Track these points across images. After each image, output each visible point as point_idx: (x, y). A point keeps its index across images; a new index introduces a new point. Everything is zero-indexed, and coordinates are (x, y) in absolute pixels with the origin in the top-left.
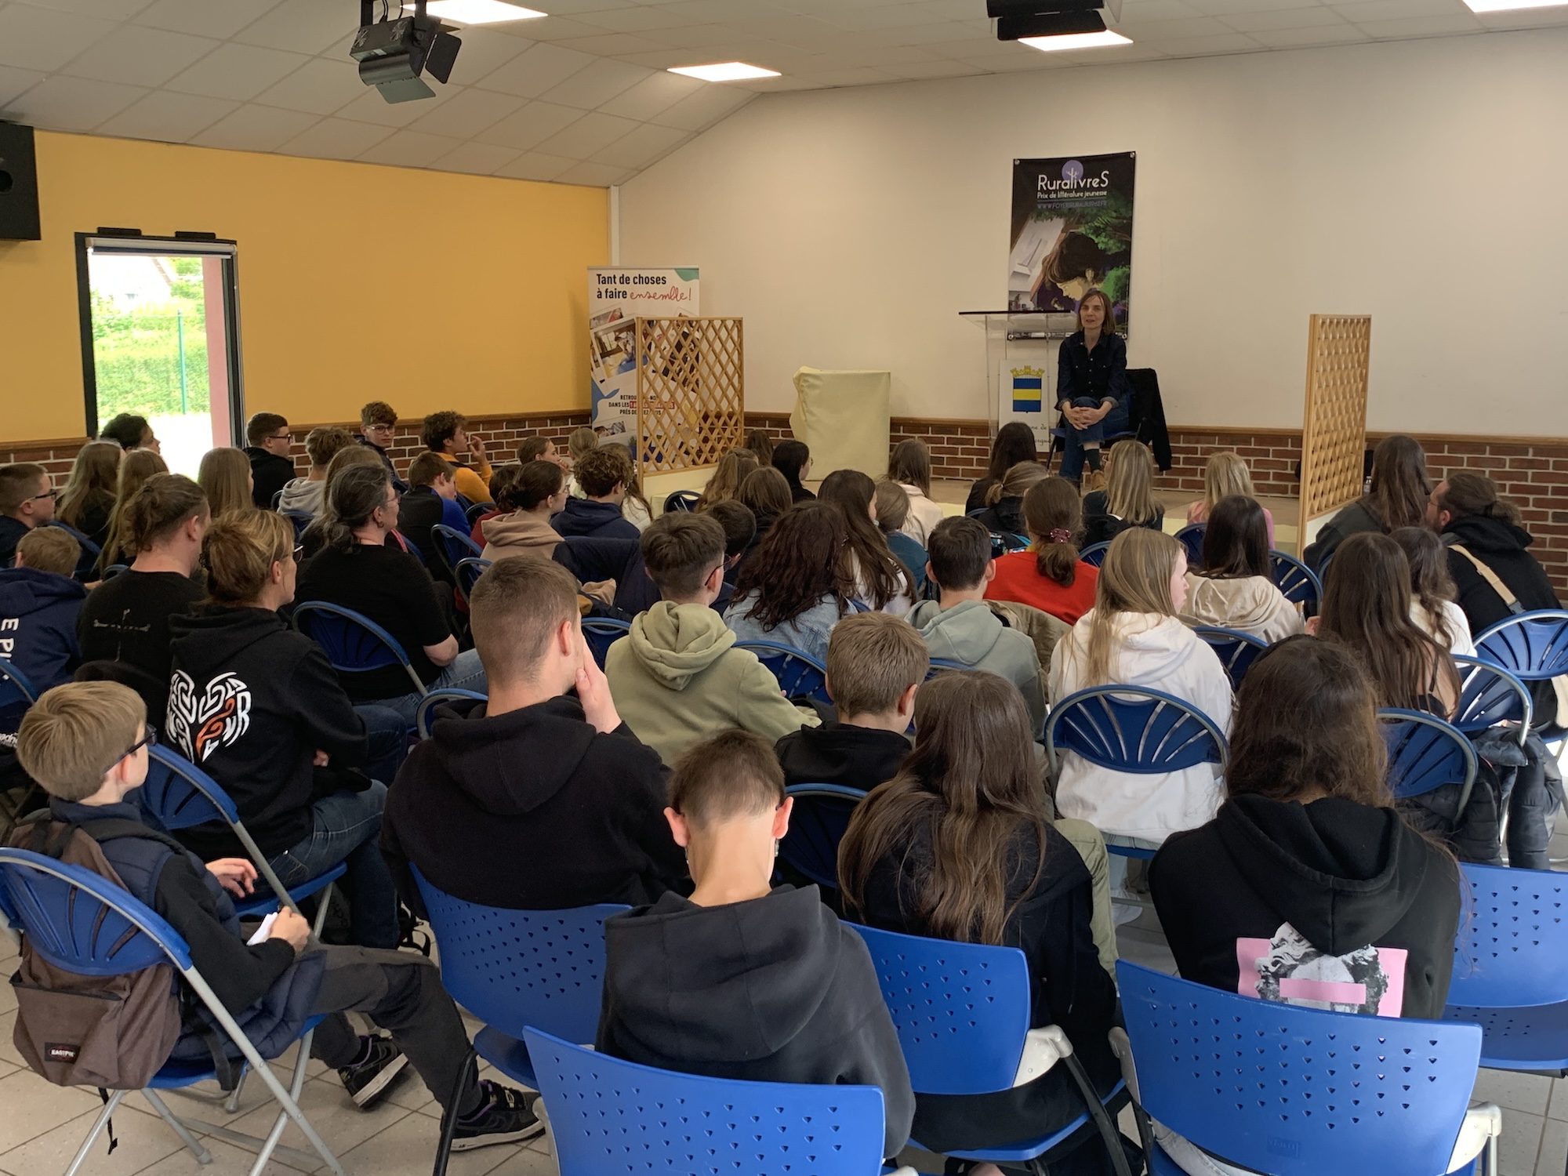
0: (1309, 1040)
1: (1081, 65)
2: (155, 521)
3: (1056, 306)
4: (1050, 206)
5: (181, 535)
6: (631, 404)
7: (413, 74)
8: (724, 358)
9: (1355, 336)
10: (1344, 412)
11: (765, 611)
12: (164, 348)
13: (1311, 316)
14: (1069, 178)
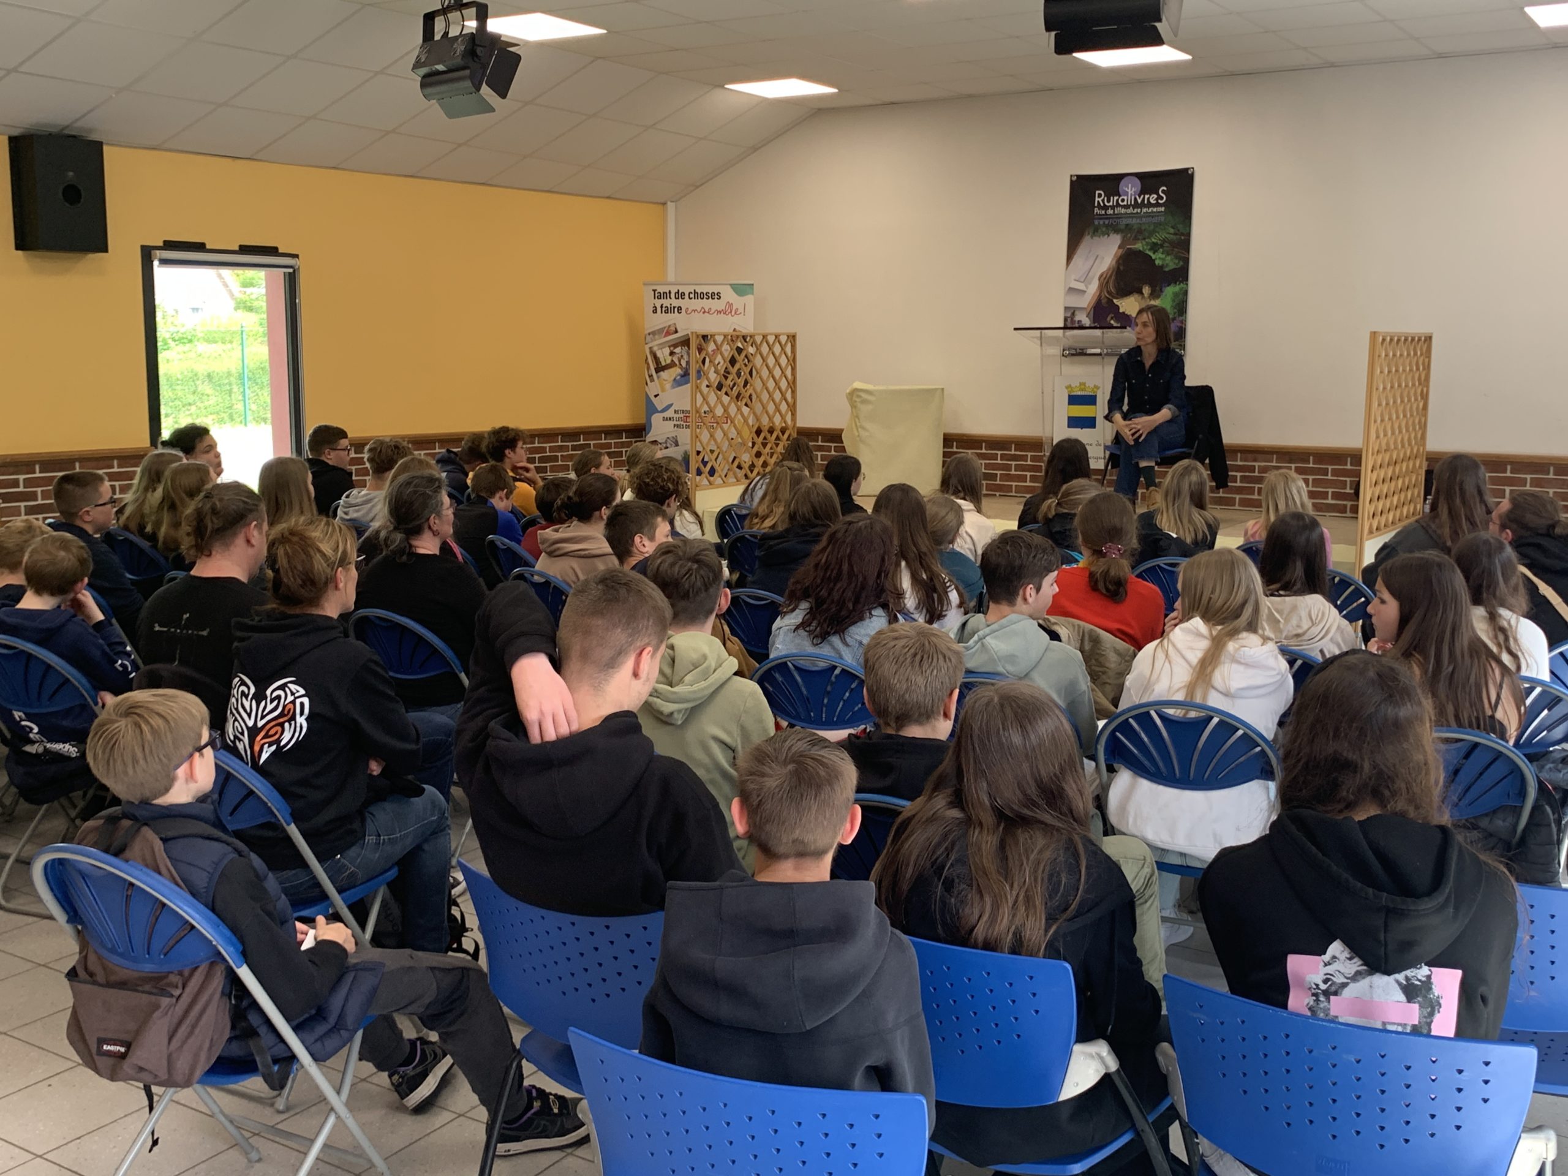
0: (1358, 1058)
1: (1140, 81)
2: (216, 527)
3: (1112, 322)
4: (1107, 222)
5: (240, 541)
6: (685, 419)
7: (474, 90)
8: (777, 372)
9: (1415, 354)
10: (1404, 431)
11: (814, 624)
12: (226, 360)
13: (1371, 333)
14: (1126, 194)
